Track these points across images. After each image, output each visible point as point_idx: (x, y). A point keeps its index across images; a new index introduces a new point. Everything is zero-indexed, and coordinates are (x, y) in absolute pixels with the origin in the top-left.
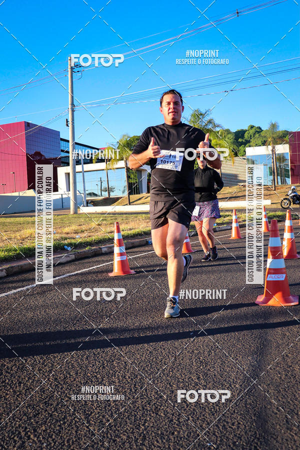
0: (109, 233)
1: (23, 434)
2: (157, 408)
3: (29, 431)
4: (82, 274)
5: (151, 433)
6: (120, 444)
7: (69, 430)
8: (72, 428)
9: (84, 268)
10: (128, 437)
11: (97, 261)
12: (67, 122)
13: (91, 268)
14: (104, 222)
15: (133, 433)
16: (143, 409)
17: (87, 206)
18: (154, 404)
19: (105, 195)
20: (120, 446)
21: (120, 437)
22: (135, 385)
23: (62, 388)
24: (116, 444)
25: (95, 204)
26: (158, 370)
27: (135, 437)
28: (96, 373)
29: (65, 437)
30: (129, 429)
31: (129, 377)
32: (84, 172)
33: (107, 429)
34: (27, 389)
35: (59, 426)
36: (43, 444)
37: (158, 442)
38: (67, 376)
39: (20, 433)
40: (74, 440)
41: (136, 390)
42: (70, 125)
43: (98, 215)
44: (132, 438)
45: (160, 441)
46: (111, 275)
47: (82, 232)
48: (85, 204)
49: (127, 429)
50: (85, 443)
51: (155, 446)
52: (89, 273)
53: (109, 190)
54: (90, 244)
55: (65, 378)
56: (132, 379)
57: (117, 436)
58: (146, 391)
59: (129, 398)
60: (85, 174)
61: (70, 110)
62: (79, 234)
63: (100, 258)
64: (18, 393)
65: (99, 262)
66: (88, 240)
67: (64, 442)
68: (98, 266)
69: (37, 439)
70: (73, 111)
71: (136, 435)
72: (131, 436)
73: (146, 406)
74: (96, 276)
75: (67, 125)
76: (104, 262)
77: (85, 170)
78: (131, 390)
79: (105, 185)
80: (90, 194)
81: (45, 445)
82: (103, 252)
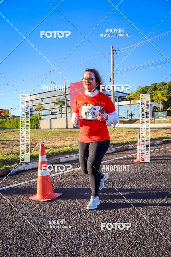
0: (132, 138)
1: (96, 237)
2: (165, 234)
3: (99, 236)
4: (119, 159)
5: (163, 247)
6: (146, 250)
7: (119, 239)
8: (121, 238)
9: (121, 157)
10: (151, 247)
11: (127, 153)
12: (110, 80)
13: (124, 157)
14: (130, 133)
15: (153, 245)
16: (158, 233)
17: (120, 124)
18: (164, 231)
19: (130, 118)
20: (146, 251)
21: (146, 246)
22: (152, 220)
23: (114, 217)
24: (144, 249)
25: (124, 123)
26: (165, 213)
27: (154, 247)
28: (131, 212)
29: (117, 241)
30: (151, 242)
31: (149, 216)
32: (119, 106)
33: (139, 241)
34: (97, 216)
35: (114, 236)
36: (106, 243)
37: (167, 252)
38: (116, 212)
39: (94, 236)
40: (122, 244)
41: (153, 223)
42: (112, 81)
43: (126, 129)
44: (153, 248)
45: (169, 252)
46: (135, 161)
47: (118, 137)
48: (119, 123)
49: (150, 243)
50: (127, 246)
51: (166, 254)
52: (123, 159)
53: (132, 115)
54: (123, 144)
55: (115, 212)
56: (150, 217)
57: (144, 245)
58: (159, 224)
59: (150, 227)
60: (119, 107)
61: (112, 73)
62: (117, 139)
63: (128, 152)
64: (92, 217)
65: (128, 154)
66: (122, 142)
67: (117, 244)
68: (128, 156)
69: (103, 241)
70: (113, 74)
71: (155, 246)
72: (152, 246)
73: (159, 232)
74: (127, 161)
75: (111, 82)
76: (131, 154)
77: (119, 105)
78: (150, 222)
79: (129, 113)
80: (121, 118)
81: (107, 244)
82: (130, 148)
